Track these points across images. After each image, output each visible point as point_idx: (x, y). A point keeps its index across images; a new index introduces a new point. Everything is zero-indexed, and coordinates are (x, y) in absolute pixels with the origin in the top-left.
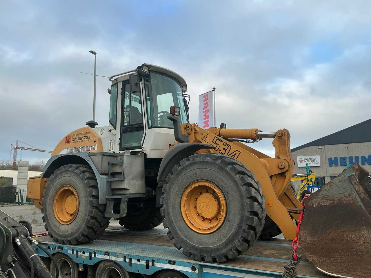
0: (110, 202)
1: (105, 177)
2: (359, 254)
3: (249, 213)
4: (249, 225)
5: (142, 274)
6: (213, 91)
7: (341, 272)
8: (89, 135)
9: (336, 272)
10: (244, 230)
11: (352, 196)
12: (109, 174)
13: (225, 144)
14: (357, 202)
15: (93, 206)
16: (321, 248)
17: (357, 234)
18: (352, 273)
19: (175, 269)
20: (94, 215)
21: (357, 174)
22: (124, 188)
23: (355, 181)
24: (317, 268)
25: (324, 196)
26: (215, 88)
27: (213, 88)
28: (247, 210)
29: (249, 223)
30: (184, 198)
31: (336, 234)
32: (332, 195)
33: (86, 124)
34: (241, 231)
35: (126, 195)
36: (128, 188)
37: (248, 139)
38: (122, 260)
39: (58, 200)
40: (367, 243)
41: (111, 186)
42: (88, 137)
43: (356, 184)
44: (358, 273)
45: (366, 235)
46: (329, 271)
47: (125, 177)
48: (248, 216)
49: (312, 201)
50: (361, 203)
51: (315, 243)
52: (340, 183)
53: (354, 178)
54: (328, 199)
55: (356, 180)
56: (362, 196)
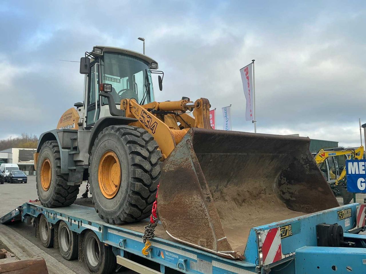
0: (72, 172)
1: (67, 150)
2: (191, 219)
3: (133, 179)
4: (133, 191)
5: (77, 233)
6: (253, 64)
7: (180, 236)
8: (71, 115)
9: (177, 236)
10: (129, 195)
11: (188, 160)
12: (72, 149)
13: (148, 116)
14: (191, 167)
15: (58, 175)
16: (168, 212)
17: (190, 199)
18: (186, 237)
19: (91, 229)
20: (59, 183)
21: (191, 139)
22: (79, 160)
23: (190, 146)
24: (166, 231)
25: (171, 162)
26: (254, 60)
27: (252, 61)
28: (131, 177)
29: (132, 189)
30: (100, 168)
31: (178, 198)
32: (176, 160)
33: (74, 106)
34: (127, 196)
35: (82, 166)
36: (83, 160)
37: (178, 111)
38: (67, 220)
39: (44, 170)
40: (196, 207)
41: (73, 158)
42: (71, 117)
43: (190, 149)
44: (190, 237)
45: (196, 200)
46: (173, 235)
47: (80, 150)
48: (132, 182)
49: (165, 166)
50: (193, 168)
51: (166, 206)
52: (181, 148)
53: (189, 142)
54: (174, 164)
55: (190, 144)
56: (194, 160)
